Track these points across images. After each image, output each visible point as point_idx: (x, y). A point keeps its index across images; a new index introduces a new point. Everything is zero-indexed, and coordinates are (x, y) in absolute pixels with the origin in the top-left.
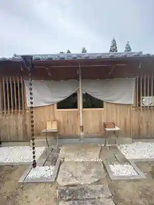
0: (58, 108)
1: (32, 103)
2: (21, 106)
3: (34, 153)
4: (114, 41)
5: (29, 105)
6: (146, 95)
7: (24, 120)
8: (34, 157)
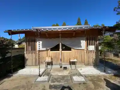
0: (51, 51)
1: (39, 48)
2: (35, 50)
3: (39, 70)
4: (79, 19)
5: (38, 49)
6: (91, 45)
7: (36, 56)
8: (39, 72)
